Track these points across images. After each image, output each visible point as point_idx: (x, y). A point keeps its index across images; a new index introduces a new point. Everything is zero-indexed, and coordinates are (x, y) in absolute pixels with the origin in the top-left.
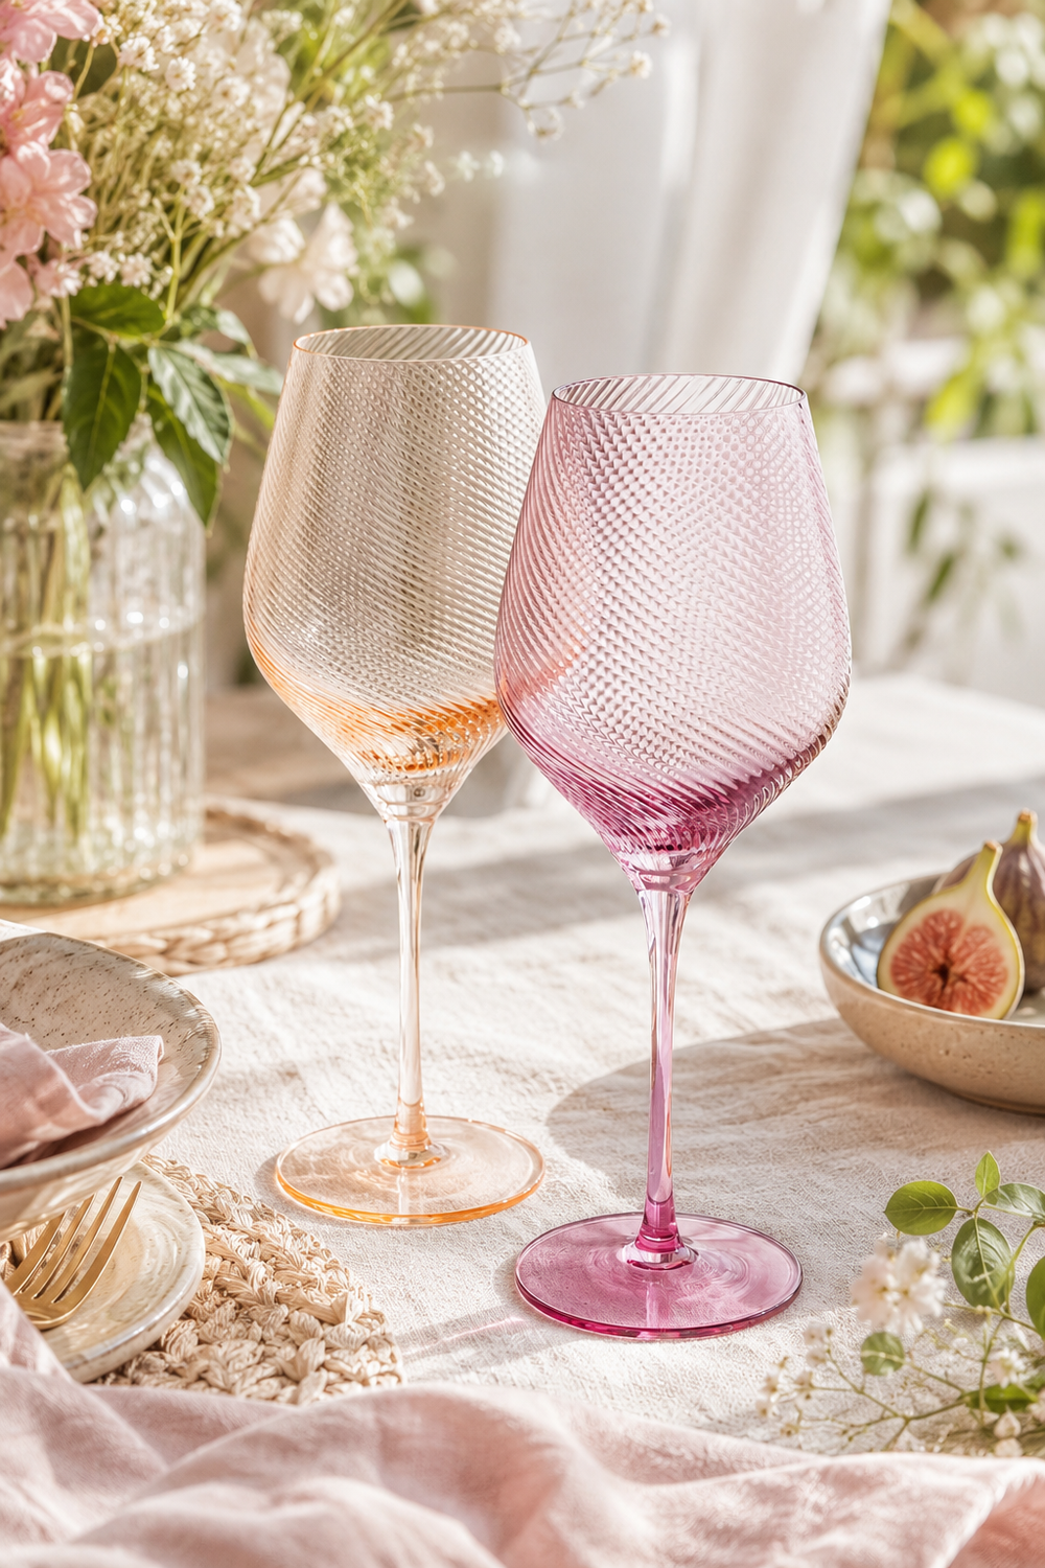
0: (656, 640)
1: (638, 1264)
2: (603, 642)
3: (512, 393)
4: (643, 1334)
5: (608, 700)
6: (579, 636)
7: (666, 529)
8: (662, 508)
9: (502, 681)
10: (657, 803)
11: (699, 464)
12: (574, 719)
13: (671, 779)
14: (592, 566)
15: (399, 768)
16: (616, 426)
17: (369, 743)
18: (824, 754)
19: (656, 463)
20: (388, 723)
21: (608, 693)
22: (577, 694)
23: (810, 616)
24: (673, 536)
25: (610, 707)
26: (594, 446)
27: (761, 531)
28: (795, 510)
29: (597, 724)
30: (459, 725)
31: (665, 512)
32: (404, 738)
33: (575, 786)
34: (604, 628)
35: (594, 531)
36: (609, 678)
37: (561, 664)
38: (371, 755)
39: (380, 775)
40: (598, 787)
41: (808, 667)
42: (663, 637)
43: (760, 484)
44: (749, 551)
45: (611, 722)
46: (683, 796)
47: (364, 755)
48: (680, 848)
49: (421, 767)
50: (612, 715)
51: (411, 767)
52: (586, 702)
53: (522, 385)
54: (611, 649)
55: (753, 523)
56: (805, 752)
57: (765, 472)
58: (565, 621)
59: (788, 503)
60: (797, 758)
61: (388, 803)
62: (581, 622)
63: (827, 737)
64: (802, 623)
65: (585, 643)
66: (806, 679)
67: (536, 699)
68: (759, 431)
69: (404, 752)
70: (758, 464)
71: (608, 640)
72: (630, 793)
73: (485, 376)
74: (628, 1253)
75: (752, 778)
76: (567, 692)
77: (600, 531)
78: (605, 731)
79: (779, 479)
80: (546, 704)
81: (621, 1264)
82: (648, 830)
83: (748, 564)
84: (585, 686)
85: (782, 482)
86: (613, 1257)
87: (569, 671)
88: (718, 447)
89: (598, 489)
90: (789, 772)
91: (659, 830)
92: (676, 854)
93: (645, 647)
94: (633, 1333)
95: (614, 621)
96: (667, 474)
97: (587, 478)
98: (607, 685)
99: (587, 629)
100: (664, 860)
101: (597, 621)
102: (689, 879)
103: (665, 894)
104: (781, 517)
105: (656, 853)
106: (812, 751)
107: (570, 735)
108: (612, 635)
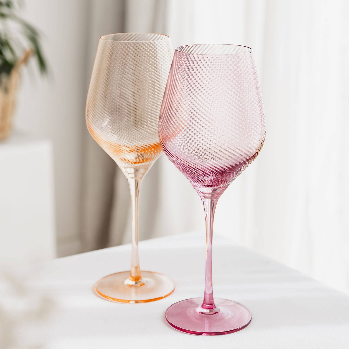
0: (207, 123)
1: (202, 313)
2: (191, 124)
3: (165, 52)
4: (204, 334)
5: (193, 141)
6: (184, 122)
7: (210, 89)
8: (209, 83)
9: (161, 136)
10: (207, 172)
11: (220, 70)
12: (182, 147)
13: (211, 165)
14: (188, 101)
15: (132, 163)
16: (195, 58)
17: (123, 156)
18: (258, 157)
19: (207, 70)
20: (128, 149)
21: (193, 139)
22: (183, 140)
23: (253, 116)
24: (212, 92)
25: (193, 143)
26: (188, 65)
27: (239, 90)
28: (249, 84)
29: (189, 148)
30: (149, 150)
31: (210, 84)
32: (133, 154)
33: (182, 167)
34: (191, 119)
35: (188, 90)
36: (193, 134)
37: (179, 130)
38: (124, 159)
39: (126, 165)
40: (190, 168)
41: (253, 131)
42: (209, 122)
43: (238, 76)
44: (235, 96)
45: (194, 148)
46: (215, 170)
47: (122, 159)
48: (214, 186)
49: (138, 163)
50: (194, 146)
51: (135, 163)
52: (186, 142)
53: (168, 49)
54: (193, 126)
55: (236, 88)
56: (252, 157)
57: (240, 72)
58: (180, 117)
59: (247, 82)
60: (250, 159)
61: (129, 174)
62: (184, 117)
63: (259, 152)
64: (251, 118)
65: (186, 124)
66: (252, 135)
67: (171, 141)
68: (238, 60)
69: (133, 158)
70: (238, 70)
71: (193, 123)
72: (199, 169)
73: (157, 47)
74: (199, 309)
75: (236, 165)
76: (180, 139)
77: (190, 90)
78: (192, 150)
79: (244, 74)
80: (173, 142)
81: (197, 313)
82: (205, 180)
83: (235, 100)
84: (186, 137)
85: (245, 75)
86: (194, 311)
87: (181, 133)
88: (226, 65)
89: (189, 77)
90: (247, 163)
91: (208, 180)
92: (213, 188)
93: (204, 125)
94: (200, 334)
95: (194, 117)
96: (210, 73)
97: (186, 74)
98: (192, 136)
99: (186, 120)
100: (210, 190)
101: (189, 117)
102: (217, 195)
103: (210, 200)
104: (245, 86)
105: (207, 187)
106: (254, 157)
107: (181, 152)
108: (193, 121)
